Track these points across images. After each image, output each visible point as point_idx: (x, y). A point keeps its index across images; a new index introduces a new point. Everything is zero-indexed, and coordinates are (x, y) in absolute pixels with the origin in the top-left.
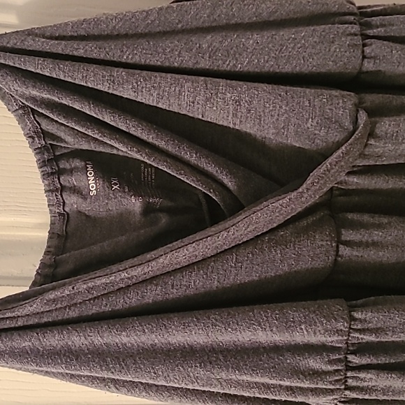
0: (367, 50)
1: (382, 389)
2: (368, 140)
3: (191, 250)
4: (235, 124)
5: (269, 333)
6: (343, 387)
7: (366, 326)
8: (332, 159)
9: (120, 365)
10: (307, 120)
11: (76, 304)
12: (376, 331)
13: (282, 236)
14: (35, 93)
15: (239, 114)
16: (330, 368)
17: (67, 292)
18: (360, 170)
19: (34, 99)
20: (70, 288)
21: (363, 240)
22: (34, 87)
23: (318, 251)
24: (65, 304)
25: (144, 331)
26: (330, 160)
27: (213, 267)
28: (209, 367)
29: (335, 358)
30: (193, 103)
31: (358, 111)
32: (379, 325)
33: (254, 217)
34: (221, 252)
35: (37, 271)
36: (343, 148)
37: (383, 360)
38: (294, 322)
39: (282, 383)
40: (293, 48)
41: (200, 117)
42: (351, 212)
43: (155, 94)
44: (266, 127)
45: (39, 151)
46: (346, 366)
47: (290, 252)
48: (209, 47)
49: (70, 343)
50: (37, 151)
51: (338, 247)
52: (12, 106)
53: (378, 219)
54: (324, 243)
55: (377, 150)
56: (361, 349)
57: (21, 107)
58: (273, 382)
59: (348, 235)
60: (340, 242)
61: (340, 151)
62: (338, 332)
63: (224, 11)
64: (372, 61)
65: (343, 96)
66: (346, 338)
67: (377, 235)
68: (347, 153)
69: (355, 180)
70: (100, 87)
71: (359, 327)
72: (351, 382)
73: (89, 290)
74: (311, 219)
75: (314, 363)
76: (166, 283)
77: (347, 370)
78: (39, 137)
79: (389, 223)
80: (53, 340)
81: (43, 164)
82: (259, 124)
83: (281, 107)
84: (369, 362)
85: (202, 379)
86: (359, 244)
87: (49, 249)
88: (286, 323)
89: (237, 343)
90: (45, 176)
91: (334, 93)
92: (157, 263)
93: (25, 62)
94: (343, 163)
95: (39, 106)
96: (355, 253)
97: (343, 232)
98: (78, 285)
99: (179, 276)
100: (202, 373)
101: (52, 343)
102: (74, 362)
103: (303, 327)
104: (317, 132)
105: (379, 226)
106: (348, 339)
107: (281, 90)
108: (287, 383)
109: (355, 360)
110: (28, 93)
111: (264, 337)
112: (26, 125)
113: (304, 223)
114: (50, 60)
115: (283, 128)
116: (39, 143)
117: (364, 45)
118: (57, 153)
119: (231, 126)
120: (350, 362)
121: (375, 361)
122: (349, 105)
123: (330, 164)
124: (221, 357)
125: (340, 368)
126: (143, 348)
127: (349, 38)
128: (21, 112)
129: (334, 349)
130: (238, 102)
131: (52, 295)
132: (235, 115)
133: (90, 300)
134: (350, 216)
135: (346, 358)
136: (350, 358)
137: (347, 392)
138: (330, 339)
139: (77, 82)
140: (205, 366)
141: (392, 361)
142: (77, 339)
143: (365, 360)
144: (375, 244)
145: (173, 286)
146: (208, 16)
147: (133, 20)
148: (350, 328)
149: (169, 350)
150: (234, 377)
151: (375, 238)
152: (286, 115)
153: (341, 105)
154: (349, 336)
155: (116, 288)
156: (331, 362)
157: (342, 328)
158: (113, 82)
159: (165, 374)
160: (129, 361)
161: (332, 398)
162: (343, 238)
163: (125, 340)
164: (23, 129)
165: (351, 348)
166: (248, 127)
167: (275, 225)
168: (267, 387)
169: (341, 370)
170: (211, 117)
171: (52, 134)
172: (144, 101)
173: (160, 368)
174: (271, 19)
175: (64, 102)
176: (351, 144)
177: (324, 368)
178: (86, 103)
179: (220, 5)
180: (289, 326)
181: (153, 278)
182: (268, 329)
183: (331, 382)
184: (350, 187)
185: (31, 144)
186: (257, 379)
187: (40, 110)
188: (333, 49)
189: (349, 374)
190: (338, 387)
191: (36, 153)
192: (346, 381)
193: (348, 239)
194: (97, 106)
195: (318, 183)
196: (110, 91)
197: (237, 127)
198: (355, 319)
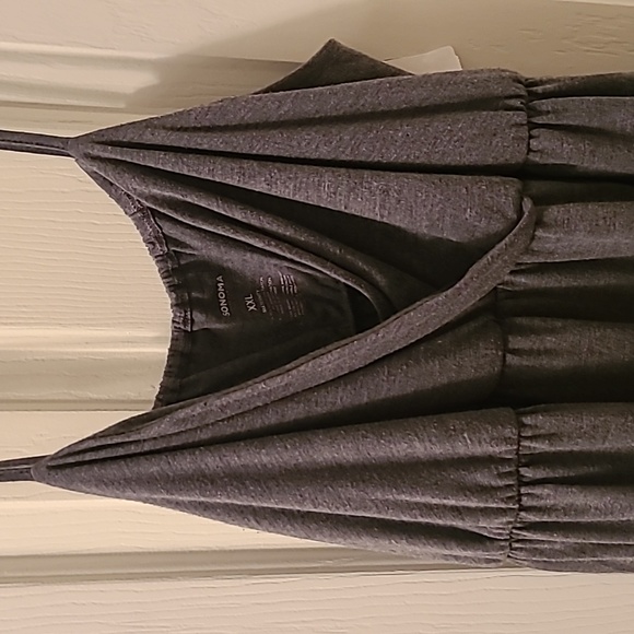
0: (533, 143)
1: (563, 508)
2: (535, 231)
3: (337, 356)
4: (382, 216)
5: (428, 444)
6: (517, 506)
7: (537, 432)
8: (495, 251)
9: (262, 488)
10: (465, 210)
11: (208, 425)
12: (550, 437)
13: (440, 344)
14: (156, 191)
15: (388, 205)
16: (501, 483)
17: (199, 410)
18: (528, 269)
19: (154, 198)
20: (202, 404)
21: (534, 347)
22: (155, 184)
23: (482, 361)
24: (195, 425)
25: (286, 447)
26: (491, 253)
27: (361, 382)
28: (361, 485)
29: (505, 471)
30: (335, 194)
31: (522, 199)
32: (552, 431)
33: (406, 317)
34: (370, 364)
35: (157, 397)
36: (507, 239)
37: (560, 473)
38: (454, 430)
39: (445, 501)
40: (449, 141)
41: (343, 209)
42: (520, 316)
43: (291, 186)
44: (418, 219)
45: (161, 259)
46: (519, 481)
47: (450, 363)
48: (351, 140)
49: (203, 466)
50: (160, 258)
51: (504, 356)
52: (130, 208)
53: (550, 323)
54: (489, 352)
55: (547, 246)
56: (535, 460)
57: (139, 210)
58: (435, 501)
59: (517, 342)
60: (506, 350)
61: (504, 242)
62: (507, 440)
63: (369, 100)
64: (539, 154)
65: (504, 183)
66: (515, 447)
67: (550, 341)
68: (512, 244)
69: (523, 280)
70: (229, 181)
71: (530, 434)
72: (526, 501)
73: (223, 408)
74: (473, 325)
75: (482, 478)
76: (309, 401)
77: (520, 486)
78: (161, 243)
79: (564, 327)
80: (185, 463)
81: (166, 274)
82: (411, 216)
83: (435, 196)
84: (545, 476)
85: (355, 502)
86: (530, 353)
87: (171, 370)
88: (446, 432)
89: (393, 460)
90: (172, 288)
91: (495, 179)
92: (299, 371)
93: (144, 157)
94: (506, 257)
95: (161, 206)
96: (525, 363)
97: (510, 339)
98: (210, 400)
99: (323, 392)
100: (355, 493)
101: (184, 467)
102: (210, 487)
103: (466, 435)
104: (477, 223)
105: (552, 331)
106: (518, 449)
107: (435, 178)
108: (452, 502)
109: (528, 473)
110: (146, 191)
111: (422, 450)
112: (146, 229)
113: (465, 329)
114: (171, 154)
115: (438, 220)
116: (161, 249)
117: (531, 137)
118: (182, 262)
119: (378, 218)
120: (523, 476)
121: (551, 475)
122: (512, 192)
123: (492, 257)
124: (375, 475)
125: (511, 483)
126: (285, 470)
127: (514, 129)
128: (139, 215)
129: (503, 461)
130: (386, 192)
131: (182, 414)
132: (382, 207)
133: (223, 420)
134: (519, 320)
135: (518, 472)
136: (523, 471)
137: (523, 514)
138: (497, 449)
139: (202, 176)
140: (358, 485)
141: (572, 474)
142: (211, 461)
143: (540, 474)
144: (547, 352)
145: (317, 402)
146: (351, 106)
147: (265, 110)
148: (520, 436)
149: (316, 470)
150: (391, 497)
151: (548, 345)
152: (441, 205)
153: (503, 191)
154: (519, 445)
155: (252, 406)
156: (501, 476)
157: (510, 435)
158: (244, 175)
159: (313, 497)
160: (271, 484)
161: (504, 520)
162: (510, 346)
163: (265, 459)
164: (142, 234)
165: (523, 461)
166: (398, 220)
167: (431, 330)
168: (429, 508)
169: (512, 485)
170: (355, 209)
171: (175, 239)
172: (278, 194)
173: (307, 490)
174: (423, 105)
175: (189, 200)
176: (515, 235)
177: (493, 483)
178: (214, 200)
179: (364, 94)
180: (449, 435)
181: (293, 395)
182: (426, 438)
183: (502, 500)
184: (517, 289)
185: (152, 252)
186: (418, 499)
187: (162, 210)
188: (494, 143)
189: (523, 490)
190: (511, 506)
191: (157, 262)
192: (520, 500)
193: (516, 347)
194: (226, 202)
195: (477, 278)
196: (240, 185)
197: (385, 220)
198: (524, 425)
